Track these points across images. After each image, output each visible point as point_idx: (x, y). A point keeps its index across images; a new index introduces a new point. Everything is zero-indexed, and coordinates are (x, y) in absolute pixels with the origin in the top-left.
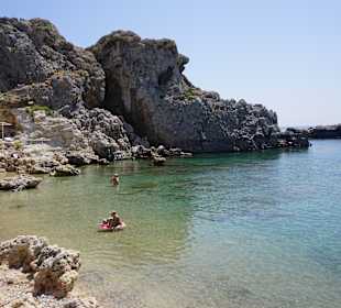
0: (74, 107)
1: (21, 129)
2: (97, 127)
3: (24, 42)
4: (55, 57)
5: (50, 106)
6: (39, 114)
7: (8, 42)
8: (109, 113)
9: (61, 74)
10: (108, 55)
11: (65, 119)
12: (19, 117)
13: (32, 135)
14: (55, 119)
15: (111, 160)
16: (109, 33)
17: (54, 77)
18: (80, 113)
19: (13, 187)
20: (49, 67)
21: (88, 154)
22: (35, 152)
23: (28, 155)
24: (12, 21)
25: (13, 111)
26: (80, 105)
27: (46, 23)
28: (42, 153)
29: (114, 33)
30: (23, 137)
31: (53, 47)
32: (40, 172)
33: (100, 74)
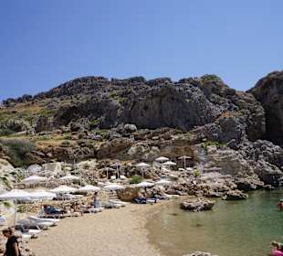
0: (239, 140)
1: (198, 161)
2: (260, 156)
3: (198, 94)
4: (221, 102)
5: (220, 141)
6: (211, 148)
7: (187, 95)
8: (271, 144)
9: (227, 115)
10: (266, 94)
11: (232, 151)
12: (196, 151)
13: (207, 165)
14: (224, 152)
15: (276, 186)
16: (265, 75)
17: (222, 118)
18: (245, 145)
19: (194, 208)
20: (217, 110)
21: (254, 181)
22: (209, 179)
23: (205, 182)
24: (188, 80)
25: (192, 147)
26: (244, 138)
27: (213, 77)
28: (215, 180)
29: (270, 74)
30: (200, 167)
31: (219, 94)
32: (214, 196)
33: (260, 111)
